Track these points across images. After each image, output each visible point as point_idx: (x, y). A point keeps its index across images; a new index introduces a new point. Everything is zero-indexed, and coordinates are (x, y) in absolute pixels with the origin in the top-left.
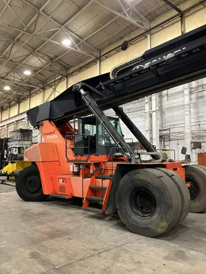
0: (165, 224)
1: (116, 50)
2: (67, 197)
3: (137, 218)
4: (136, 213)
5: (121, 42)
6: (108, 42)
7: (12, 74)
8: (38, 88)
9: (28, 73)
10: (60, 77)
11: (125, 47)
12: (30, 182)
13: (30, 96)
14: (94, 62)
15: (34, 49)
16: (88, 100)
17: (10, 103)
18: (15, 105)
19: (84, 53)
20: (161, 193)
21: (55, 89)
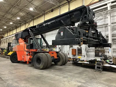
0: (42, 66)
1: (49, 12)
2: (24, 61)
3: (37, 65)
4: (37, 64)
5: (51, 9)
6: (47, 9)
7: (13, 18)
8: (23, 23)
9: (18, 18)
10: (31, 20)
11: (52, 11)
12: (14, 57)
13: (20, 26)
14: (42, 15)
15: (21, 10)
16: (31, 33)
17: (13, 28)
18: (15, 29)
19: (38, 12)
20: (42, 59)
21: (29, 24)
